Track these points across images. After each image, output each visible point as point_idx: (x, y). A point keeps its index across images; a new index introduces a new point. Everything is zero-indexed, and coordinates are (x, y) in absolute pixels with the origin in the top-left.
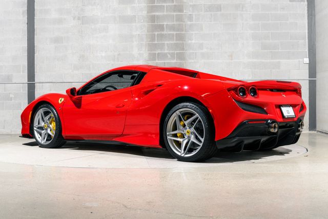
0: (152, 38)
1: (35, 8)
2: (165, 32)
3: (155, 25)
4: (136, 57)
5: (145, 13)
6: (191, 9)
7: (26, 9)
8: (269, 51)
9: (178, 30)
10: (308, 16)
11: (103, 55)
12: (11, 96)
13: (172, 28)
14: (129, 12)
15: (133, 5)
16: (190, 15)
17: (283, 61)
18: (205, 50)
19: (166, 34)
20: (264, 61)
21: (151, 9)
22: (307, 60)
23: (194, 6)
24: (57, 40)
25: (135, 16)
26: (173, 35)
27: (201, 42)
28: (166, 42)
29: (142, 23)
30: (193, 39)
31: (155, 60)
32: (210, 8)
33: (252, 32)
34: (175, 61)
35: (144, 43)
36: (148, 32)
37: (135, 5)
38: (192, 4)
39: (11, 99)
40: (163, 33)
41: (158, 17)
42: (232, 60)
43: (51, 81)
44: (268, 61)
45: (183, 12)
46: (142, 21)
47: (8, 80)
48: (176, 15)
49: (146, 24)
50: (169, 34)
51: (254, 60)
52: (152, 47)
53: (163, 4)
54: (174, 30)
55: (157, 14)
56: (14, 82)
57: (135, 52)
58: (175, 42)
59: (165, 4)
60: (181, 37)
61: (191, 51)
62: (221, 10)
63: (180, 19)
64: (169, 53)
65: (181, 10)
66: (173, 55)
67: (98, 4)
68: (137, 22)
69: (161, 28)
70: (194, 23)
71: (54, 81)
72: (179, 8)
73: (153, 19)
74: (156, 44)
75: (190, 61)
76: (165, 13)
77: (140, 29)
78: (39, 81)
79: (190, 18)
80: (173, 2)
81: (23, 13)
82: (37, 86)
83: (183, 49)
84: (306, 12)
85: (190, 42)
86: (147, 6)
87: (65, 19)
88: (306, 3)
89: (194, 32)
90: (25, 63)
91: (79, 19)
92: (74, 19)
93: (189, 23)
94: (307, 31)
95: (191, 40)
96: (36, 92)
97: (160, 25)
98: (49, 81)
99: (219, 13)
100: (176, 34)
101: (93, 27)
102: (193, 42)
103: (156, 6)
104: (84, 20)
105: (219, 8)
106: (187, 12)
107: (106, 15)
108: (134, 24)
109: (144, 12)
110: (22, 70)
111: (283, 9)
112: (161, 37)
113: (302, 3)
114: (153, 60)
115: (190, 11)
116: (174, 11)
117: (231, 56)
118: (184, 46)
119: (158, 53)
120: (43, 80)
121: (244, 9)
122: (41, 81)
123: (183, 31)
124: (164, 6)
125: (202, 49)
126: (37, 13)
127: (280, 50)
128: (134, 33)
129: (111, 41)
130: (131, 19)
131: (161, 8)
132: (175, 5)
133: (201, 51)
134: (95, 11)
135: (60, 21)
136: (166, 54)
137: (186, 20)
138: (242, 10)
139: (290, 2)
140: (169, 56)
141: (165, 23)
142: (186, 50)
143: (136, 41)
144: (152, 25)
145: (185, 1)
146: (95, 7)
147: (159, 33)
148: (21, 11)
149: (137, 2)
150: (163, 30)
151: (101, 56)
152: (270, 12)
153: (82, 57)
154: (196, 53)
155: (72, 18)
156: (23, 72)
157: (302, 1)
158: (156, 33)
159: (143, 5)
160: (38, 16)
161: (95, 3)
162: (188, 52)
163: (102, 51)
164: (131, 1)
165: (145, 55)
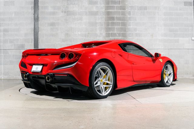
0: (108, 25)
1: (39, 5)
2: (115, 21)
3: (109, 17)
4: (98, 35)
5: (103, 10)
6: (130, 8)
7: (33, 5)
8: (173, 33)
9: (122, 20)
11: (79, 33)
14: (94, 9)
15: (97, 5)
16: (129, 11)
17: (180, 39)
18: (137, 32)
20: (170, 38)
21: (107, 8)
22: (193, 38)
23: (131, 7)
24: (52, 24)
25: (98, 12)
27: (136, 27)
28: (116, 27)
30: (131, 26)
31: (110, 37)
32: (141, 8)
33: (164, 22)
34: (121, 38)
35: (103, 27)
36: (105, 21)
37: (98, 5)
38: (130, 5)
40: (114, 21)
41: (111, 12)
42: (153, 37)
44: (173, 38)
45: (125, 10)
46: (102, 14)
47: (22, 47)
48: (122, 12)
49: (104, 16)
50: (117, 22)
51: (165, 38)
52: (108, 29)
53: (114, 5)
54: (120, 20)
55: (111, 10)
57: (98, 32)
58: (121, 27)
59: (115, 5)
60: (124, 24)
61: (130, 32)
62: (147, 10)
63: (123, 14)
64: (117, 33)
65: (124, 9)
66: (119, 35)
67: (77, 4)
68: (99, 14)
69: (113, 18)
70: (131, 16)
72: (123, 8)
73: (108, 13)
74: (110, 28)
76: (115, 10)
77: (101, 19)
78: (41, 48)
79: (129, 13)
80: (120, 4)
81: (32, 7)
83: (125, 31)
84: (193, 12)
85: (129, 27)
86: (105, 6)
87: (57, 12)
88: (193, 7)
89: (131, 22)
90: (32, 37)
91: (65, 12)
92: (62, 12)
93: (129, 16)
94: (193, 22)
95: (130, 26)
97: (112, 17)
99: (145, 11)
100: (121, 22)
101: (73, 17)
102: (131, 27)
103: (111, 6)
104: (68, 13)
105: (145, 8)
106: (128, 10)
107: (81, 10)
108: (98, 16)
110: (30, 41)
111: (181, 10)
112: (113, 24)
113: (191, 7)
114: (108, 37)
115: (129, 9)
116: (120, 9)
117: (152, 35)
118: (126, 29)
119: (111, 33)
121: (159, 9)
123: (125, 21)
124: (115, 6)
125: (136, 31)
126: (40, 8)
127: (179, 33)
128: (97, 21)
129: (84, 26)
130: (96, 13)
131: (113, 8)
132: (121, 6)
133: (136, 32)
134: (74, 8)
135: (54, 13)
136: (115, 33)
137: (127, 15)
138: (158, 10)
139: (184, 6)
140: (117, 35)
141: (115, 16)
142: (127, 32)
143: (98, 26)
144: (108, 17)
145: (126, 4)
146: (75, 6)
147: (112, 21)
148: (30, 7)
149: (99, 3)
150: (114, 20)
151: (79, 34)
152: (173, 11)
153: (67, 35)
154: (132, 33)
155: (61, 12)
156: (31, 42)
157: (191, 5)
158: (110, 22)
159: (103, 5)
160: (40, 10)
161: (74, 3)
162: (128, 32)
163: (79, 31)
164: (96, 3)
165: (103, 34)
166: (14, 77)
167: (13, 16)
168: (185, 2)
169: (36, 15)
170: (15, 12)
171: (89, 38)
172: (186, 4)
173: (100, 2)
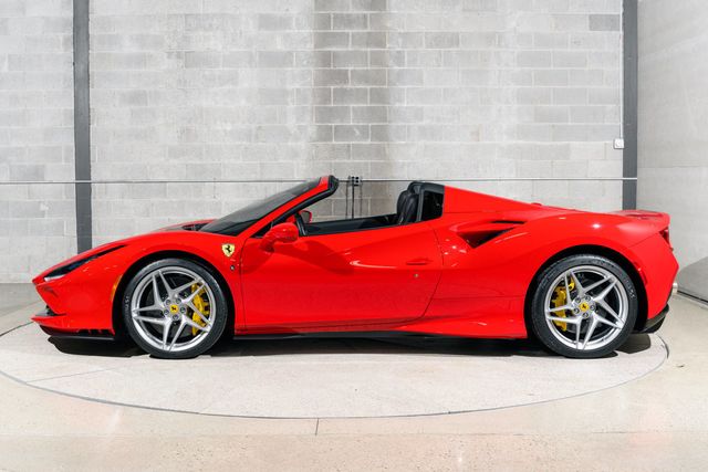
0: (325, 97)
1: (90, 32)
2: (349, 86)
3: (330, 71)
4: (293, 132)
5: (310, 47)
6: (400, 40)
7: (72, 34)
8: (548, 124)
9: (375, 82)
10: (625, 59)
11: (229, 128)
12: (43, 207)
13: (364, 77)
14: (279, 46)
15: (288, 31)
16: (399, 52)
17: (575, 144)
18: (426, 122)
19: (351, 89)
20: (539, 143)
21: (323, 39)
22: (620, 143)
23: (405, 36)
24: (136, 98)
25: (290, 53)
26: (366, 90)
27: (420, 105)
28: (351, 106)
29: (304, 66)
30: (405, 101)
31: (330, 139)
32: (438, 40)
33: (519, 87)
34: (369, 142)
35: (308, 105)
36: (316, 84)
37: (291, 31)
38: (402, 31)
39: (43, 214)
40: (345, 87)
41: (336, 55)
42: (478, 140)
43: (123, 179)
44: (548, 143)
45: (385, 47)
46: (305, 62)
47: (36, 176)
48: (372, 52)
49: (312, 69)
50: (357, 89)
51: (521, 142)
52: (324, 114)
53: (346, 31)
54: (367, 82)
55: (334, 49)
56: (48, 179)
57: (292, 123)
58: (369, 105)
59: (350, 31)
60: (380, 96)
61: (400, 124)
62: (457, 44)
63: (378, 59)
64: (358, 127)
65: (381, 44)
66: (364, 132)
67: (218, 28)
68: (295, 63)
69: (342, 76)
70: (406, 68)
71: (129, 179)
72: (378, 40)
73: (326, 59)
74: (331, 109)
75: (398, 142)
76: (350, 49)
77: (300, 79)
78: (98, 179)
79: (399, 58)
80: (366, 27)
81: (66, 40)
82: (95, 188)
83: (385, 119)
84: (621, 49)
85: (397, 105)
86: (315, 34)
87: (150, 56)
88: (621, 32)
89: (406, 87)
90: (69, 142)
91: (179, 56)
92: (169, 57)
93: (396, 68)
94: (621, 87)
95: (400, 101)
96: (92, 200)
97: (340, 71)
98: (119, 179)
99: (454, 49)
100: (371, 89)
101: (207, 73)
102: (405, 105)
103: (334, 35)
104: (188, 59)
105: (454, 40)
106: (392, 47)
107: (235, 50)
108: (290, 69)
109: (308, 46)
110: (63, 156)
111: (577, 43)
112: (342, 95)
113: (613, 32)
114: (325, 140)
115: (398, 44)
116: (368, 45)
117: (478, 134)
118: (385, 114)
119: (336, 127)
120: (107, 176)
121: (503, 44)
122: (104, 179)
123: (384, 84)
124: (348, 35)
125: (421, 120)
126: (94, 42)
127: (570, 123)
128: (289, 87)
129: (243, 102)
130: (283, 59)
131: (342, 39)
132: (369, 33)
133: (420, 123)
134: (211, 42)
135: (141, 60)
136: (351, 127)
137: (391, 62)
138: (499, 45)
139: (591, 30)
140: (358, 132)
141: (350, 68)
142: (390, 122)
143: (293, 101)
144: (324, 71)
145: (389, 25)
146: (211, 33)
147: (339, 87)
148: (61, 39)
149: (294, 24)
150: (345, 81)
151: (225, 131)
152: (551, 50)
153: (186, 133)
154: (409, 127)
155: (166, 55)
156: (67, 160)
157: (614, 28)
158: (332, 87)
159: (307, 31)
160: (95, 50)
161: (211, 25)
162: (393, 124)
163: (226, 122)
164: (283, 23)
165: (309, 129)
166: (12, 277)
167: (5, 69)
168: (591, 17)
169: (82, 67)
170: (9, 56)
171: (260, 144)
172: (596, 22)
173: (297, 19)
